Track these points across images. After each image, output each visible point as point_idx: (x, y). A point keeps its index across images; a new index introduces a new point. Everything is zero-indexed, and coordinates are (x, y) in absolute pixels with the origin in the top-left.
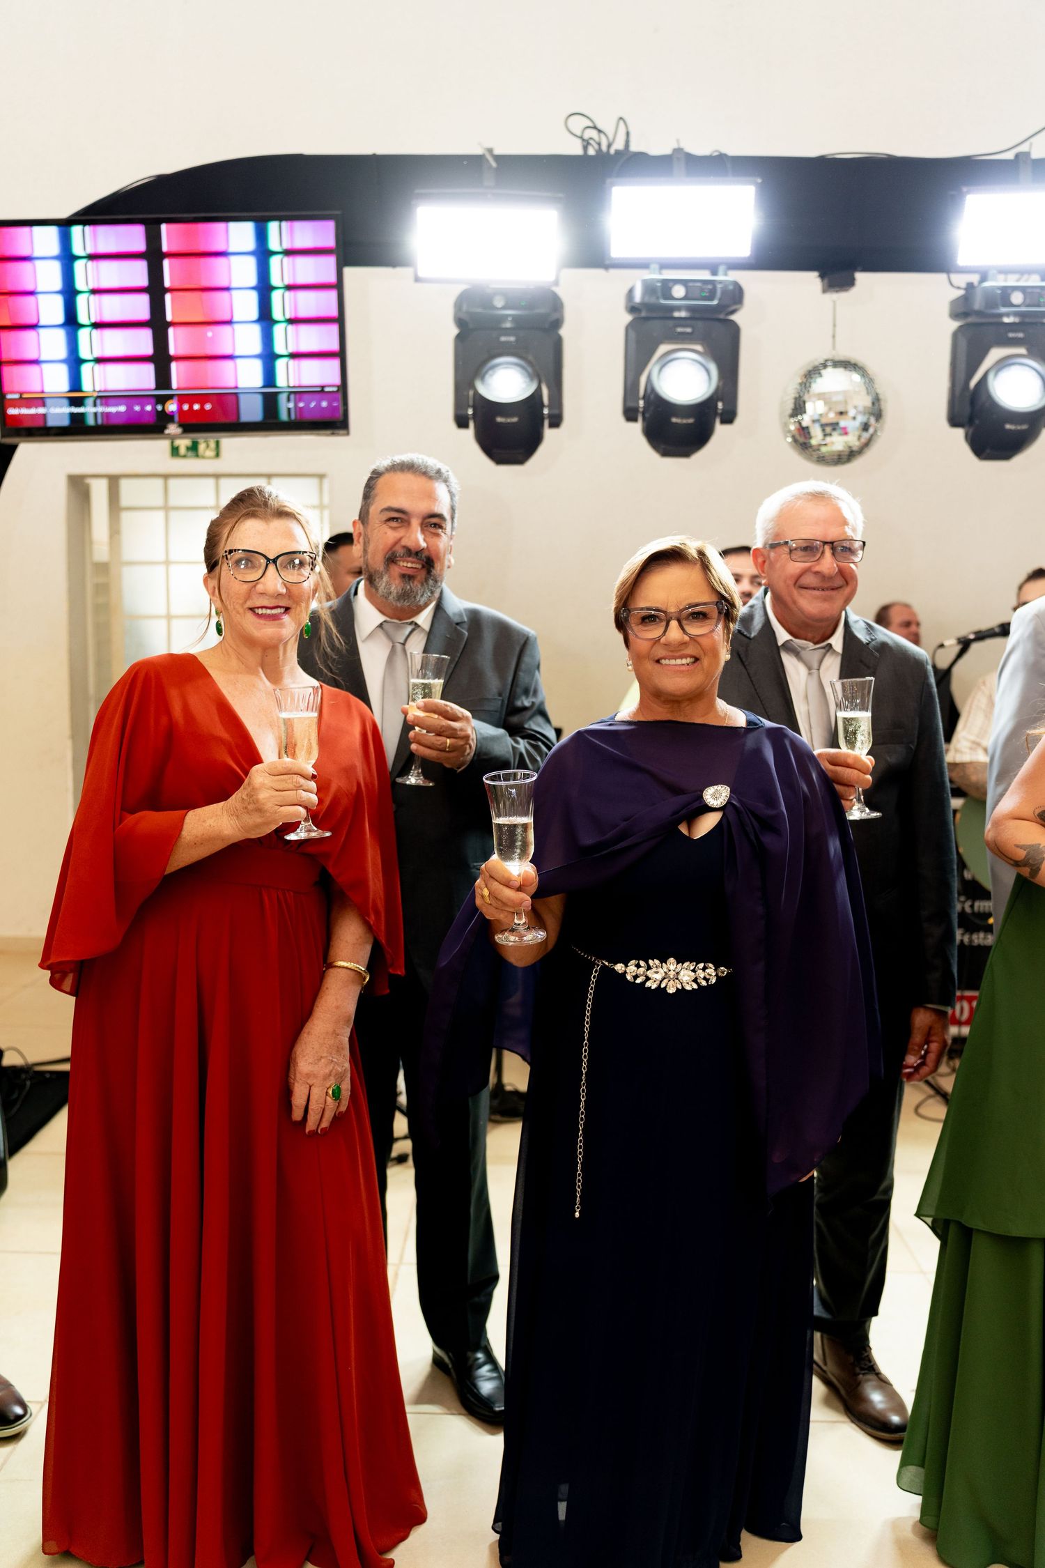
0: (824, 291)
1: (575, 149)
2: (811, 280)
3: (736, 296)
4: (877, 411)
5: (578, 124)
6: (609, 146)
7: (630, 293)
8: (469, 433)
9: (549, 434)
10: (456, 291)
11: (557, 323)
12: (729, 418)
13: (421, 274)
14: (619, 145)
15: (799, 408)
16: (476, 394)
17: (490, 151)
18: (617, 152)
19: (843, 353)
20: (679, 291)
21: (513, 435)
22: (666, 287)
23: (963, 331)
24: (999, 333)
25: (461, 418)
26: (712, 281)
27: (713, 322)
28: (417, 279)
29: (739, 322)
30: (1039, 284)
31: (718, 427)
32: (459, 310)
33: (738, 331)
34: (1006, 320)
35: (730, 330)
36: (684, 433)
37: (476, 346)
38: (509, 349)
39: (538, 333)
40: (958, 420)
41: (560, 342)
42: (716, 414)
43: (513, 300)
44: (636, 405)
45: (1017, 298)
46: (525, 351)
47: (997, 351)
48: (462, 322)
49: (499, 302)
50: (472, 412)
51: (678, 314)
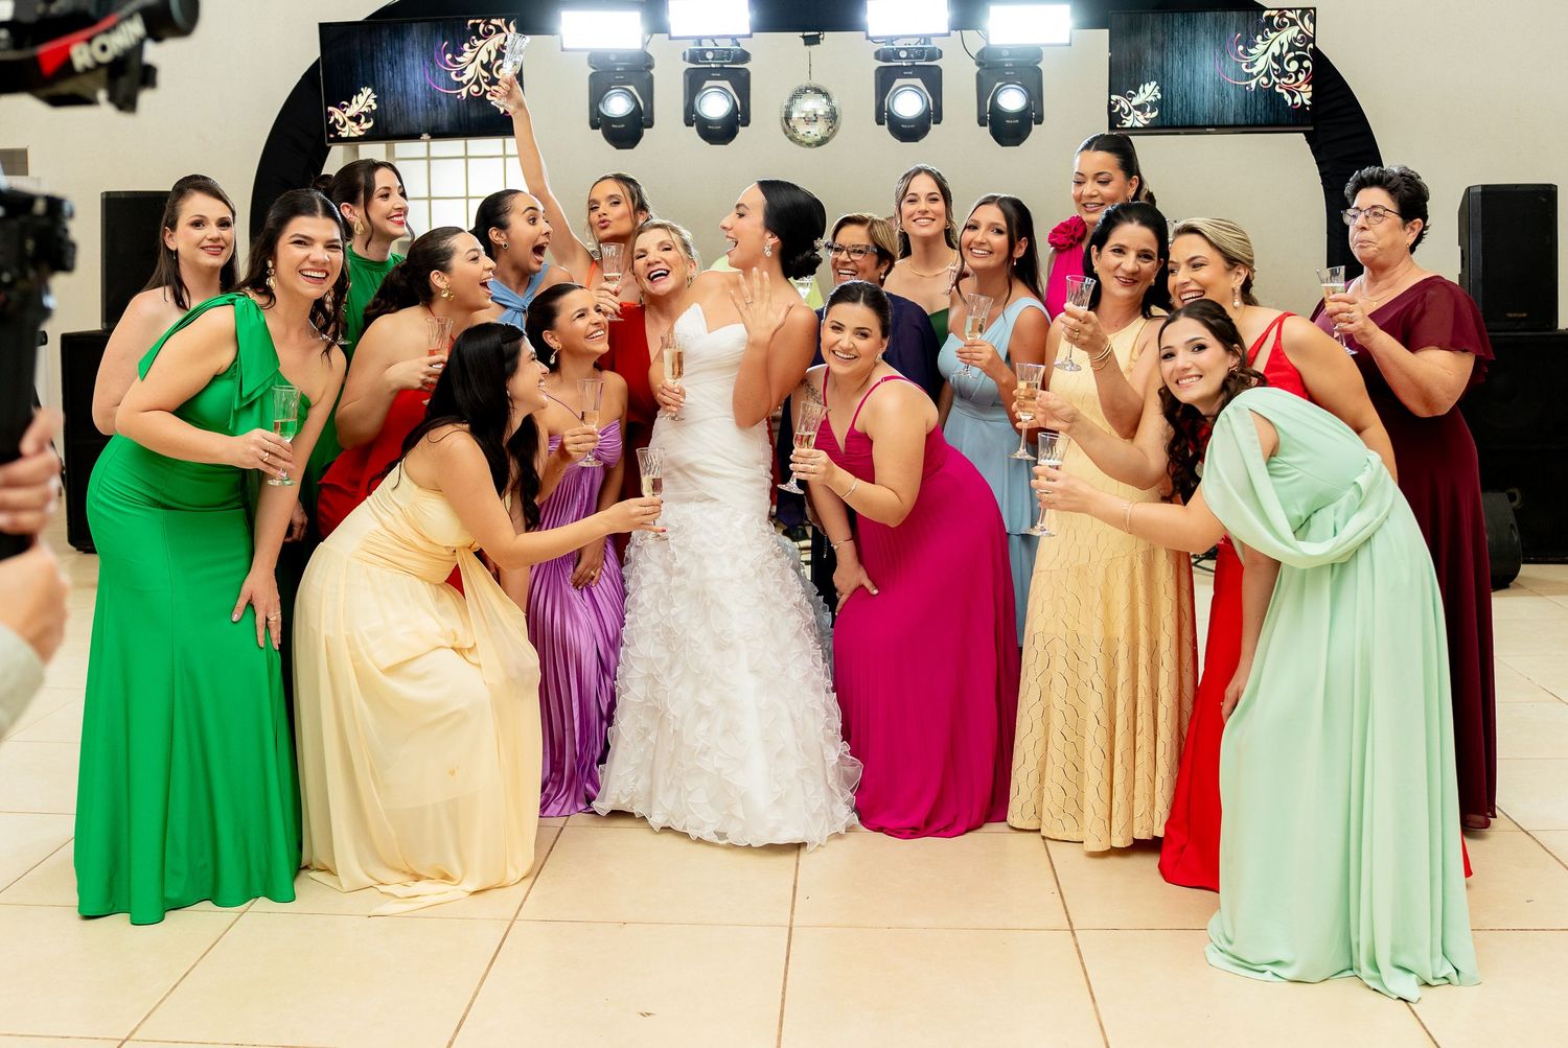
0: (806, 44)
2: (795, 38)
3: (745, 57)
4: (833, 117)
7: (684, 54)
8: (600, 131)
9: (646, 131)
10: (587, 54)
11: (651, 67)
12: (746, 122)
13: (565, 46)
15: (787, 118)
16: (599, 111)
19: (816, 82)
20: (709, 55)
21: (626, 133)
22: (702, 53)
23: (879, 70)
24: (900, 72)
25: (594, 125)
26: (729, 50)
27: (734, 70)
28: (563, 50)
29: (750, 70)
30: (919, 46)
31: (740, 128)
32: (590, 62)
33: (748, 74)
34: (904, 64)
35: (743, 74)
36: (720, 133)
37: (603, 80)
38: (621, 83)
39: (638, 73)
40: (880, 122)
41: (651, 77)
42: (738, 123)
43: (621, 57)
44: (691, 117)
45: (903, 54)
46: (629, 84)
47: (899, 82)
48: (593, 68)
49: (613, 58)
50: (599, 121)
51: (713, 66)
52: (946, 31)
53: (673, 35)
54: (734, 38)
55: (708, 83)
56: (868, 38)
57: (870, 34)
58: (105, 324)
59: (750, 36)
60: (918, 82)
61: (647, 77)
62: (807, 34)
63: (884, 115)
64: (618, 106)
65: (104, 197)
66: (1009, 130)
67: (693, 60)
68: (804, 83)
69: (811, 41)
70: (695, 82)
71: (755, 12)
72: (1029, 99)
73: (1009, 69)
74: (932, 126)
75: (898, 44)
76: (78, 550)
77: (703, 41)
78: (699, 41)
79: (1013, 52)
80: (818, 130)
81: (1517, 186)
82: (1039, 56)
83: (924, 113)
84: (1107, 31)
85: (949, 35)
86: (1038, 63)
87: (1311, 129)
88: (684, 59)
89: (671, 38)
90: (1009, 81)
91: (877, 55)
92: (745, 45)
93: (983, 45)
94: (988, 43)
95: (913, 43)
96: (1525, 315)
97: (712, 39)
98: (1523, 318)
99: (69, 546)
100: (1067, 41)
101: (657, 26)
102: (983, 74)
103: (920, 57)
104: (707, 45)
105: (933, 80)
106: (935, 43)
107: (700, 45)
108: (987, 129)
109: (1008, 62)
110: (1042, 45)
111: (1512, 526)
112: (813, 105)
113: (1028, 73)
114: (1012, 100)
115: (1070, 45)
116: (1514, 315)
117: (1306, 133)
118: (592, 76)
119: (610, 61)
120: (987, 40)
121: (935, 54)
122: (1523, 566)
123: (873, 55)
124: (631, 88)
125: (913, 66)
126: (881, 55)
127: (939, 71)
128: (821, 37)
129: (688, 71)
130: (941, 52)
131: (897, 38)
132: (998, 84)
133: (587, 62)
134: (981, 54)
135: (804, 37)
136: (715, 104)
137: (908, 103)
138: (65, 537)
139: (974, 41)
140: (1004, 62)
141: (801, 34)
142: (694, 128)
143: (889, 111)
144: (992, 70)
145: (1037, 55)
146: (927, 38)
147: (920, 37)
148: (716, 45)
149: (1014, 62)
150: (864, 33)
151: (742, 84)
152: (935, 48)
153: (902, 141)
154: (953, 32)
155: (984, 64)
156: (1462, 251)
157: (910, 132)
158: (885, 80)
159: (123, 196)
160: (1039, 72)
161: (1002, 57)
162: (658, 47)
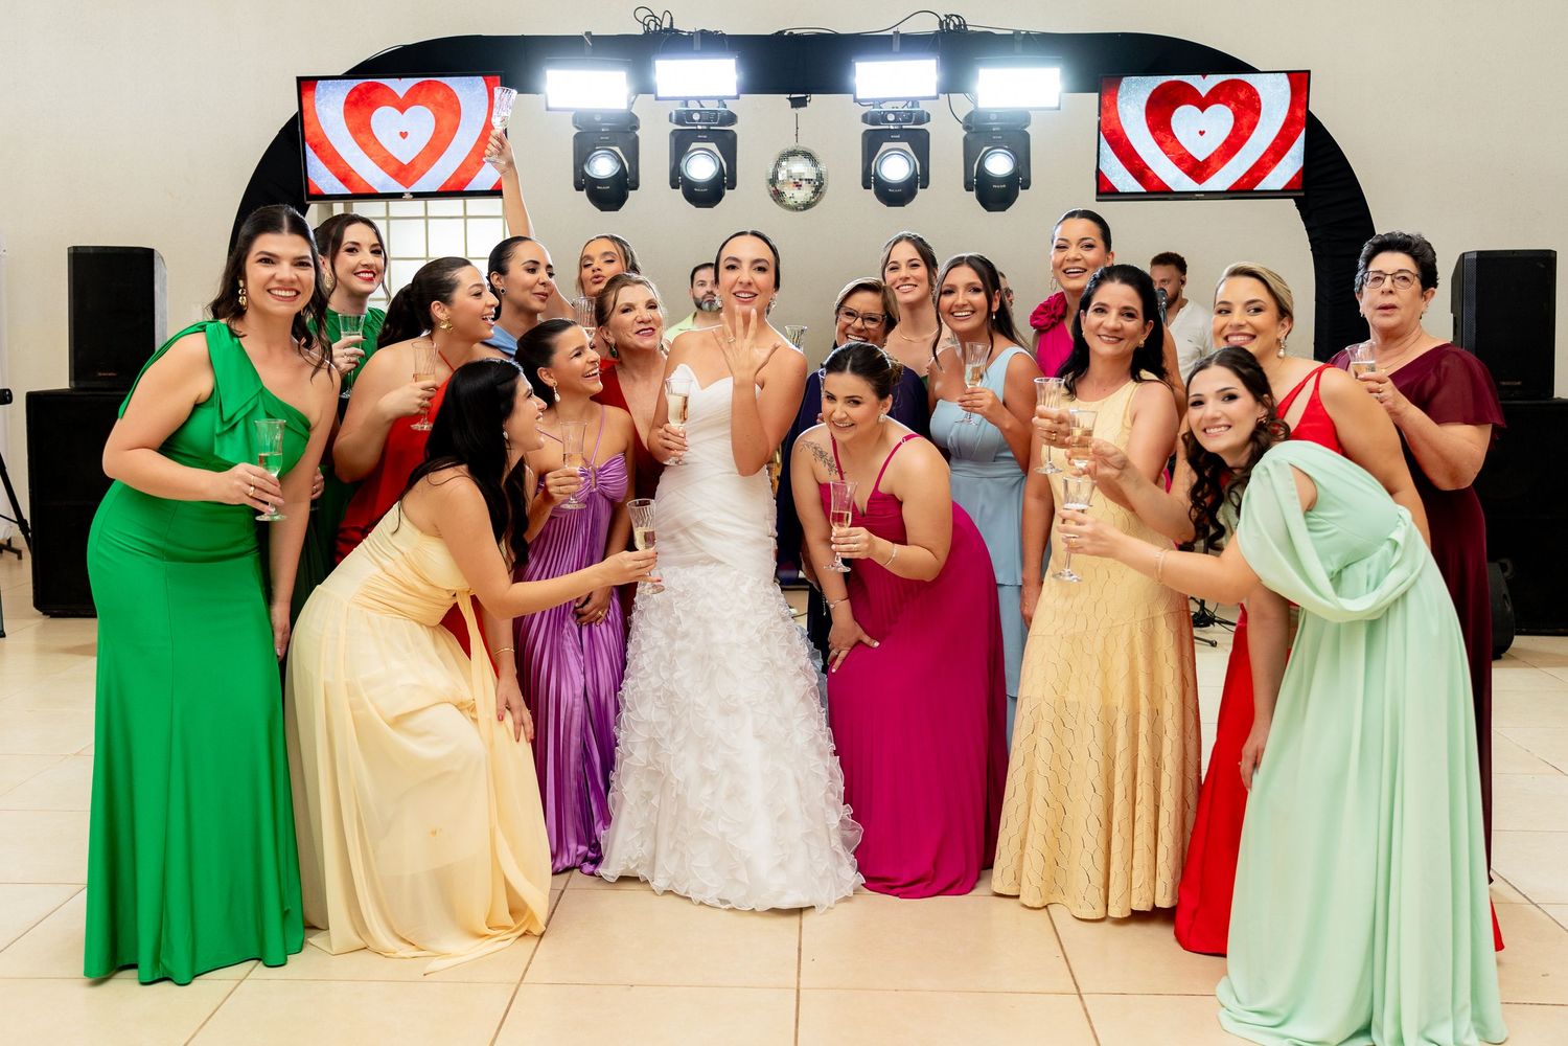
0: (792, 107)
1: (639, 30)
2: (783, 99)
3: (731, 118)
5: (642, 14)
6: (661, 26)
7: (671, 115)
8: (584, 191)
10: (573, 113)
11: (636, 128)
12: (732, 185)
13: (551, 105)
14: (666, 25)
15: (773, 181)
16: (584, 171)
17: (588, 34)
18: (666, 30)
19: (804, 145)
20: (696, 117)
21: (610, 195)
22: (689, 114)
23: (866, 133)
24: (886, 135)
25: (579, 187)
26: (715, 111)
27: (719, 132)
28: (548, 109)
29: (736, 131)
30: (906, 109)
31: (727, 191)
32: (574, 122)
33: (735, 136)
34: (892, 127)
35: (730, 136)
36: (706, 196)
37: (586, 142)
38: (605, 144)
39: (623, 134)
40: (866, 186)
41: (637, 138)
42: (724, 185)
43: (608, 116)
44: (678, 179)
45: (891, 117)
46: (615, 145)
47: (886, 146)
48: (578, 128)
49: (598, 119)
50: (584, 182)
51: (700, 127)
52: (934, 94)
53: (660, 95)
54: (721, 100)
55: (694, 145)
56: (856, 100)
57: (859, 97)
58: (73, 383)
59: (737, 98)
60: (905, 146)
61: (631, 138)
62: (793, 96)
63: (871, 180)
64: (603, 167)
65: (72, 251)
66: (996, 195)
67: (680, 121)
68: (791, 145)
69: (798, 103)
70: (681, 144)
71: (742, 73)
72: (1017, 163)
73: (997, 133)
74: (919, 190)
75: (886, 107)
76: (44, 614)
77: (689, 102)
78: (686, 101)
79: (1000, 116)
80: (803, 194)
81: (1514, 252)
82: (1027, 120)
83: (910, 178)
84: (1097, 94)
85: (937, 98)
86: (1025, 127)
87: (1302, 194)
88: (671, 121)
89: (657, 99)
90: (997, 145)
91: (865, 118)
92: (732, 107)
93: (972, 108)
94: (976, 107)
95: (900, 106)
96: (1519, 383)
97: (699, 99)
98: (1517, 386)
99: (34, 609)
100: (1056, 105)
101: (644, 87)
102: (970, 138)
103: (908, 121)
104: (693, 106)
105: (920, 144)
106: (924, 107)
107: (687, 106)
108: (974, 193)
109: (997, 126)
110: (1031, 109)
111: (1505, 597)
112: (800, 167)
113: (1016, 139)
114: (999, 165)
115: (1059, 109)
116: (1508, 383)
117: (1297, 199)
118: (577, 137)
119: (597, 122)
120: (975, 102)
121: (923, 118)
122: (1515, 637)
123: (860, 119)
124: (617, 149)
125: (901, 130)
126: (869, 115)
127: (926, 134)
128: (808, 99)
129: (674, 133)
130: (929, 115)
131: (885, 101)
132: (985, 149)
133: (571, 120)
134: (968, 118)
135: (790, 99)
136: (701, 167)
137: (895, 167)
138: (31, 601)
139: (962, 105)
140: (991, 127)
141: (788, 96)
142: (680, 190)
143: (876, 175)
144: (979, 134)
145: (1025, 118)
146: (915, 101)
147: (907, 100)
148: (702, 106)
149: (1001, 126)
150: (850, 97)
151: (728, 146)
152: (923, 111)
153: (888, 205)
154: (940, 95)
155: (971, 128)
156: (1455, 319)
157: (896, 196)
158: (872, 144)
159: (91, 251)
160: (1027, 136)
161: (989, 120)
162: (643, 108)
